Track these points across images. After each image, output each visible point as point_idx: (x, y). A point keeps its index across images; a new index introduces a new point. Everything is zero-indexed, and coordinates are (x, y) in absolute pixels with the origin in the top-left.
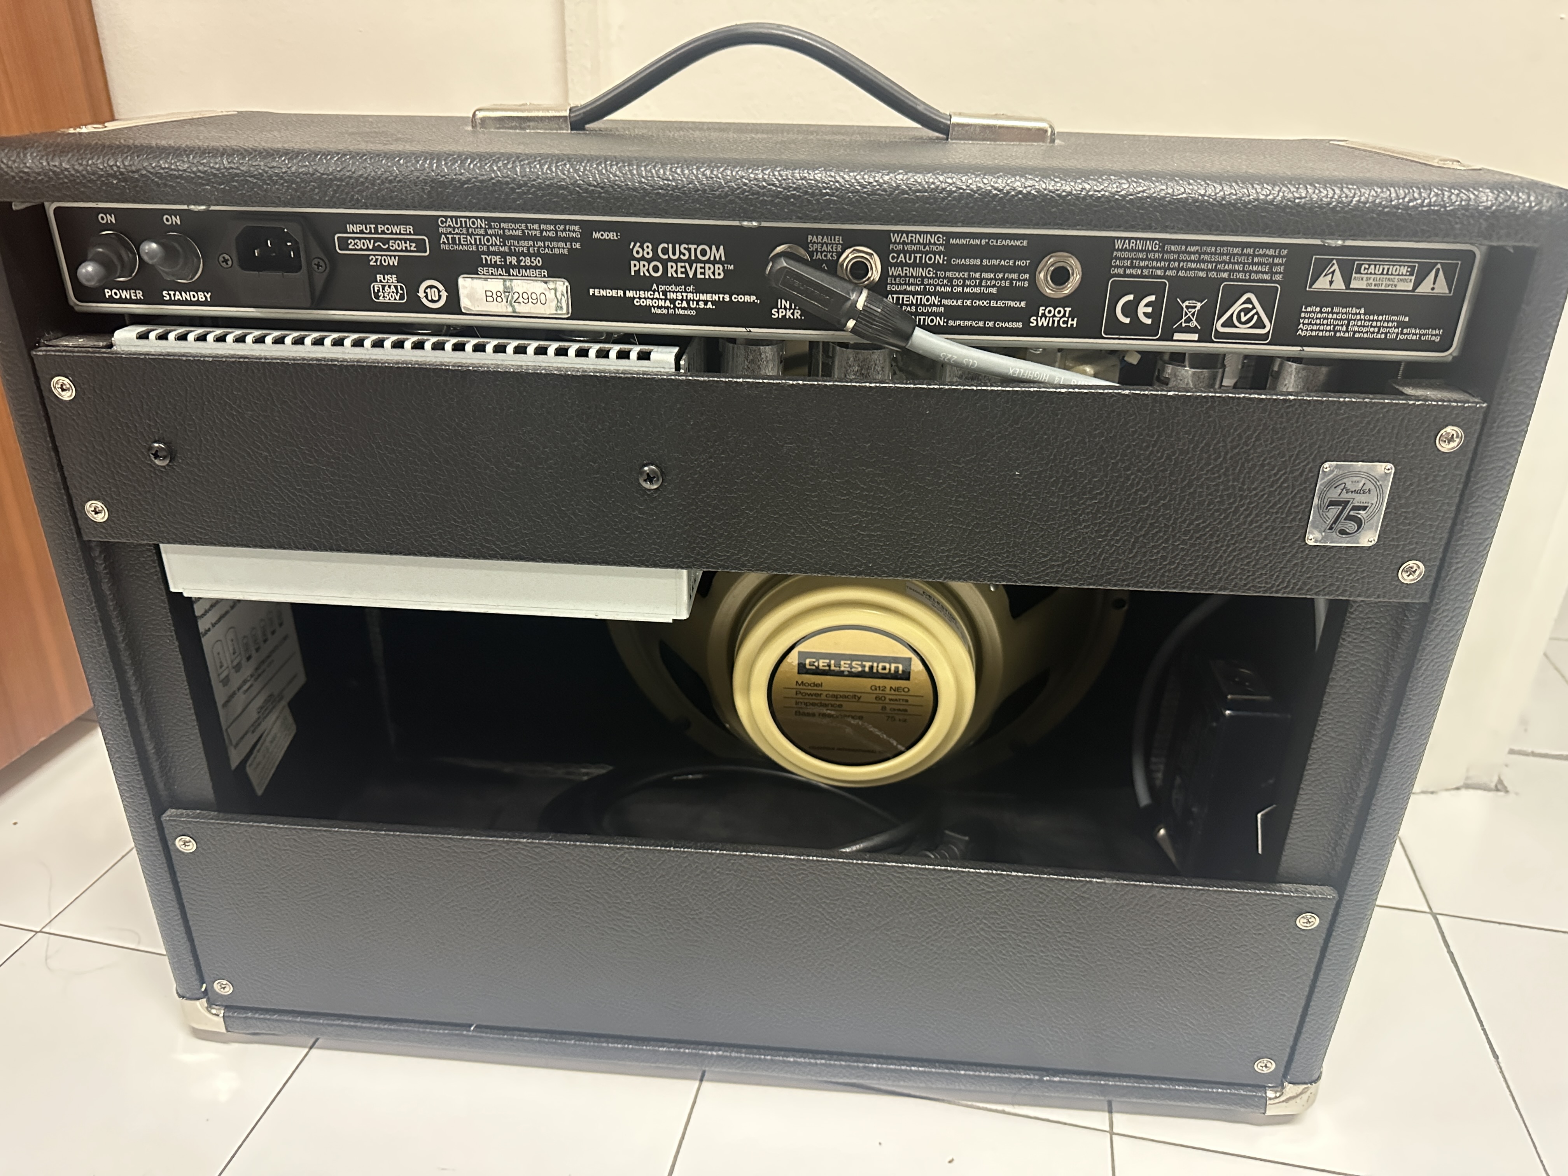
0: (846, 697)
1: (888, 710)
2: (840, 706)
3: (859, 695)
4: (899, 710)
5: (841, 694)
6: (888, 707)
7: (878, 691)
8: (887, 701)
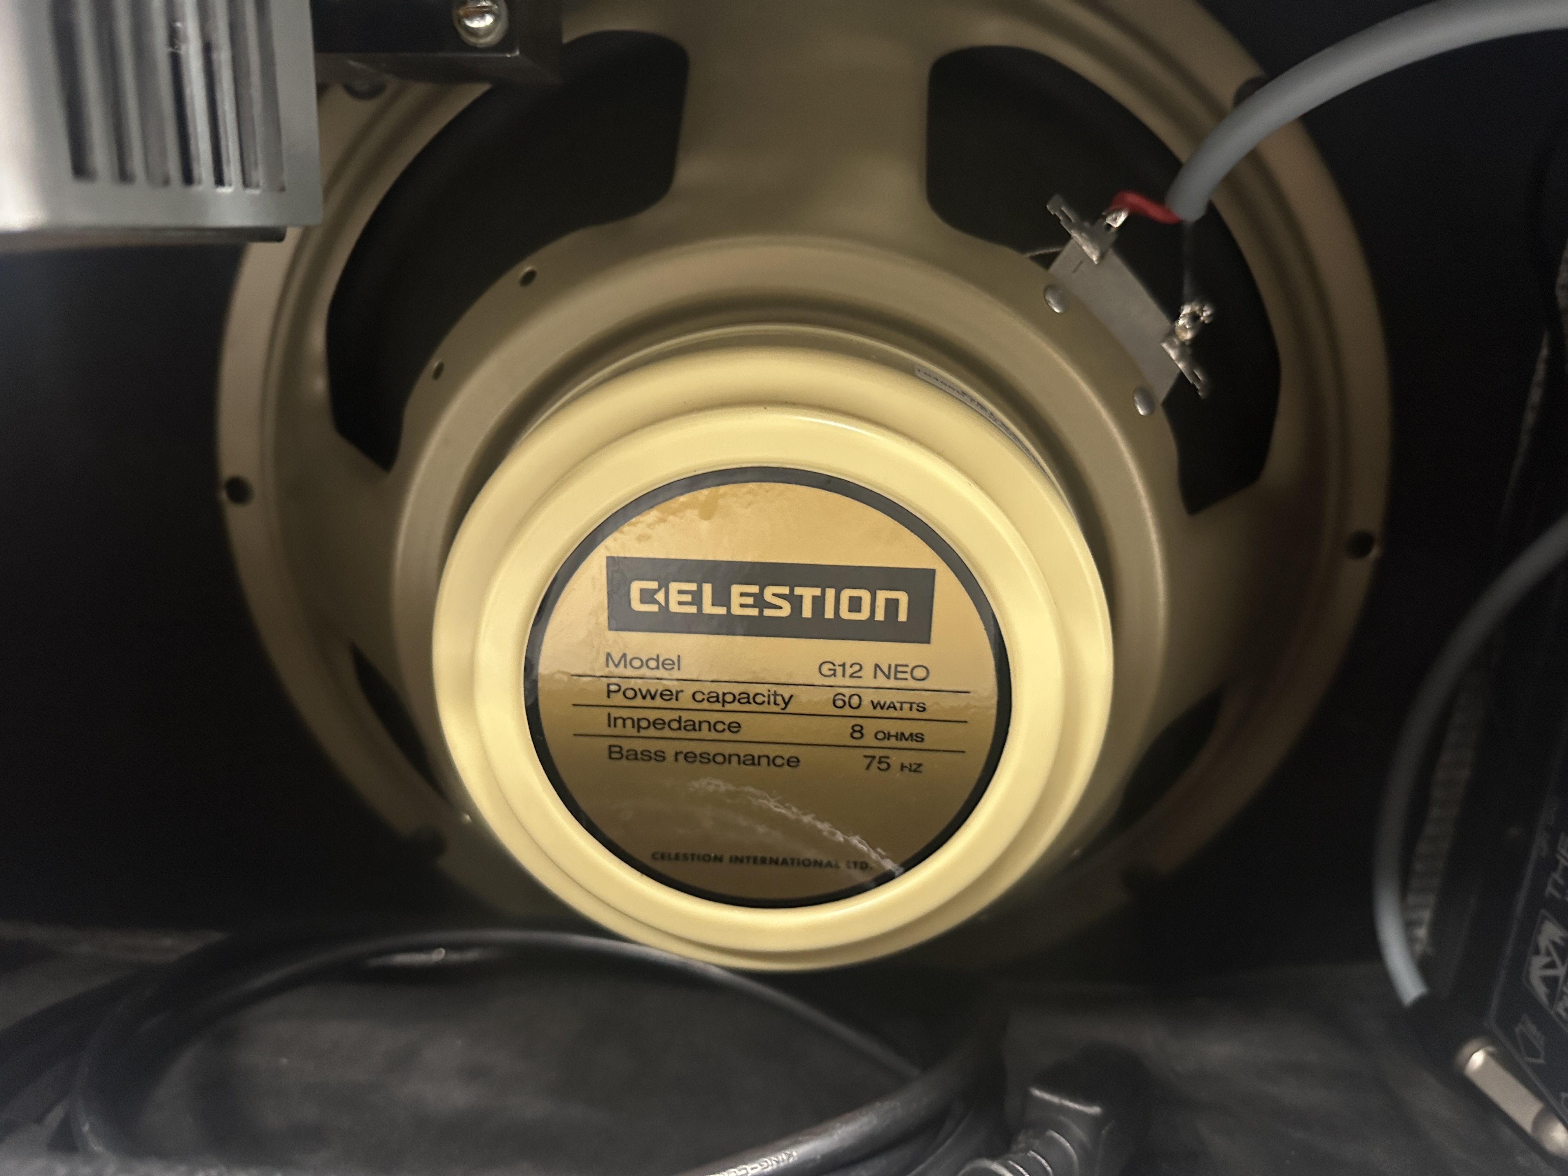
0: (747, 698)
1: (869, 739)
2: (733, 727)
3: (786, 692)
4: (900, 736)
5: (737, 689)
6: (870, 727)
7: (839, 680)
8: (867, 709)
